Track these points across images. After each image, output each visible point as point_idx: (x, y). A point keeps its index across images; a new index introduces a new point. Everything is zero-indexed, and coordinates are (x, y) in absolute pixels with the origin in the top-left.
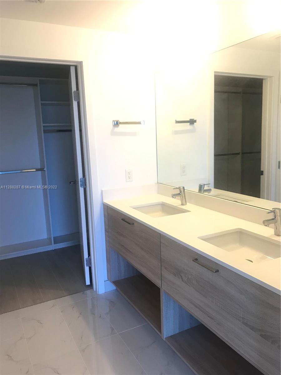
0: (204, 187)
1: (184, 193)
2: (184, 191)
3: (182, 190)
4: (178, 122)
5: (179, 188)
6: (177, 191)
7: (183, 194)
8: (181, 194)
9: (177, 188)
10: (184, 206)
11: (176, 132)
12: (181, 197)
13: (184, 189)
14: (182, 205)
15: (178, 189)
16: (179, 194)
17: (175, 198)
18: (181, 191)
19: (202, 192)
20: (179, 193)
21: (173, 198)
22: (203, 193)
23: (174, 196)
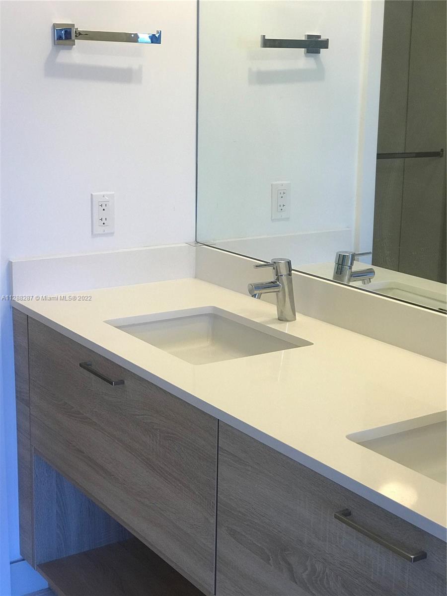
0: (352, 264)
1: (290, 282)
2: (290, 274)
3: (283, 271)
4: (269, 43)
5: (274, 265)
6: (268, 276)
7: (285, 283)
8: (278, 286)
9: (267, 265)
10: (288, 324)
11: (262, 78)
12: (280, 294)
13: (290, 269)
14: (282, 319)
15: (271, 268)
16: (273, 285)
17: (259, 298)
18: (278, 276)
19: (346, 278)
20: (273, 280)
21: (254, 296)
22: (349, 281)
23: (256, 290)
